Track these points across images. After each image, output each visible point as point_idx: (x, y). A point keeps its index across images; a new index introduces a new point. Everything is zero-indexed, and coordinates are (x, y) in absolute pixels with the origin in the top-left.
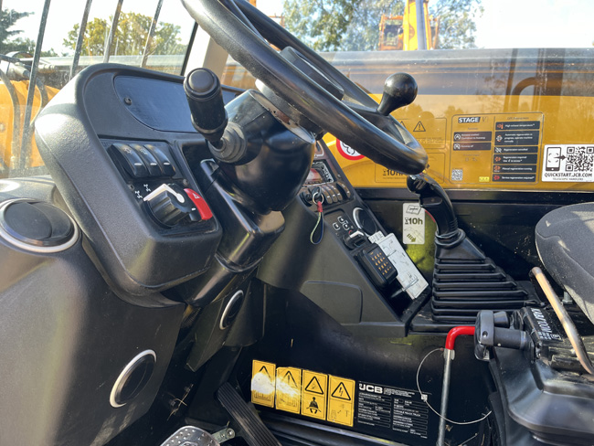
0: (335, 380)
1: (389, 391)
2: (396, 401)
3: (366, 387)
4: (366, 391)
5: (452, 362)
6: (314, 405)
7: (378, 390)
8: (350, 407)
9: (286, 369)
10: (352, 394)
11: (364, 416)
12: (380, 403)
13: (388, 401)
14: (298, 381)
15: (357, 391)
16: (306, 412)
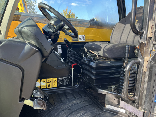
0: (53, 79)
1: (63, 78)
2: (65, 79)
3: (59, 78)
4: (59, 79)
5: (73, 70)
6: (49, 85)
7: (61, 78)
8: (56, 83)
9: (43, 80)
10: (57, 81)
11: (59, 84)
12: (62, 81)
13: (63, 80)
14: (45, 81)
15: (58, 79)
16: (48, 87)
